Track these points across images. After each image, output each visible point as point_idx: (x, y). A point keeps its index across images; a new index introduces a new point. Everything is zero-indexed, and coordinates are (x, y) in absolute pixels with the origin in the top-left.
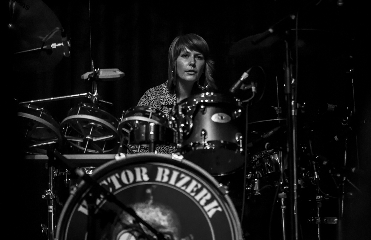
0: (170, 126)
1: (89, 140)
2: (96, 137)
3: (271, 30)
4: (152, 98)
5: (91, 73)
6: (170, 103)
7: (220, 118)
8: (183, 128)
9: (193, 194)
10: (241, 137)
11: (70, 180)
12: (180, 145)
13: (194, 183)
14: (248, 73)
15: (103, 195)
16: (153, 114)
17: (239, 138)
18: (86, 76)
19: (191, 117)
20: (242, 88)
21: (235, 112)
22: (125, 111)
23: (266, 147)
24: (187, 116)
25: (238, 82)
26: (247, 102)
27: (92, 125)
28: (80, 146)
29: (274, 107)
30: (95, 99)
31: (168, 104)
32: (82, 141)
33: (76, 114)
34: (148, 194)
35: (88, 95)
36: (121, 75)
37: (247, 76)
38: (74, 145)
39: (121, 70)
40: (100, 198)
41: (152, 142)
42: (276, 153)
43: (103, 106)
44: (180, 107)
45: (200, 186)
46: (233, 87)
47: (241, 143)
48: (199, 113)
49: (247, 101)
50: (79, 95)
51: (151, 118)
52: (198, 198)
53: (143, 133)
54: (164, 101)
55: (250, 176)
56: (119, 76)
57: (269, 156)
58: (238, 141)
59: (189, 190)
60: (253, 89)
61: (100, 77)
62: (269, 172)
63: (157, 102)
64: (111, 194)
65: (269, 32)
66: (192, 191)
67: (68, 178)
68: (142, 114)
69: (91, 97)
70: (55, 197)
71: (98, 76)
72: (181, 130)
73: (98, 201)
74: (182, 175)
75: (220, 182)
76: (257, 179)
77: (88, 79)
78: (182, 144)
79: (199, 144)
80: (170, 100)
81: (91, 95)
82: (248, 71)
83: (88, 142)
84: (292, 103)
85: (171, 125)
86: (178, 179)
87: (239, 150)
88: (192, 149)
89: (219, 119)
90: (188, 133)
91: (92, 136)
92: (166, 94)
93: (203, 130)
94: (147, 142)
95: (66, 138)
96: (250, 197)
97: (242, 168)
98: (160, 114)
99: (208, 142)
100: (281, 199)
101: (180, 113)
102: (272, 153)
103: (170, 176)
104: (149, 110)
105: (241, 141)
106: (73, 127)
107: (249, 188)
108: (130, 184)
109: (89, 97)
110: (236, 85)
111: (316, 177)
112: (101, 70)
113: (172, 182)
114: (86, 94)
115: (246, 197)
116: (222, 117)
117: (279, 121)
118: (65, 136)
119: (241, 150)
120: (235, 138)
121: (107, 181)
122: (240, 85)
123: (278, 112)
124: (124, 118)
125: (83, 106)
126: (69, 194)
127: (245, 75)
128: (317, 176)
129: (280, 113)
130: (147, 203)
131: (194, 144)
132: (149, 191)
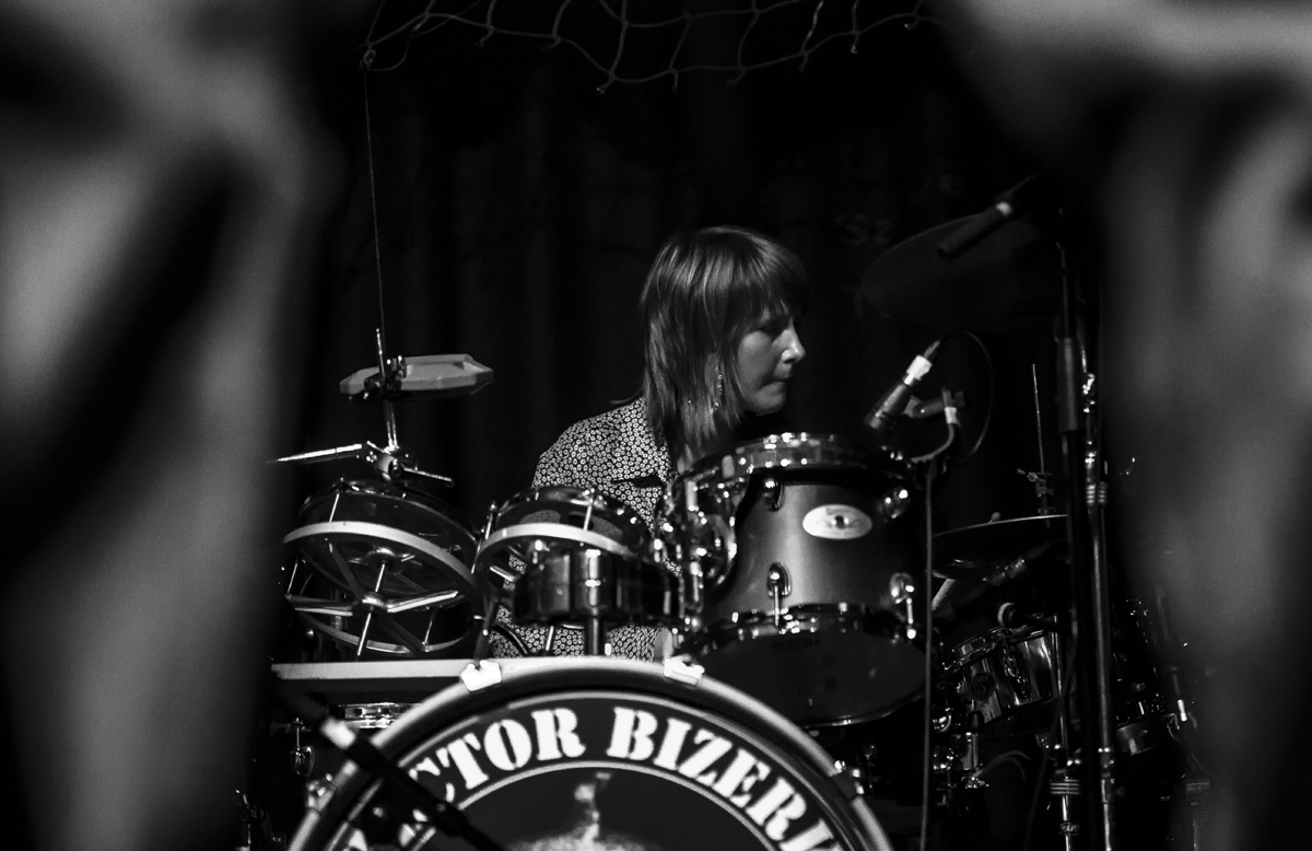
0: (657, 558)
1: (372, 609)
2: (398, 598)
3: (1004, 207)
4: (577, 452)
5: (376, 370)
6: (647, 472)
7: (834, 522)
8: (705, 563)
9: (741, 801)
10: (910, 589)
11: (309, 749)
12: (695, 623)
13: (745, 760)
14: (929, 359)
15: (424, 811)
16: (595, 512)
17: (902, 593)
18: (357, 381)
19: (732, 522)
20: (909, 411)
21: (888, 500)
22: (499, 505)
23: (1000, 618)
24: (718, 519)
25: (898, 390)
26: (928, 462)
27: (383, 556)
28: (343, 630)
29: (1027, 473)
30: (391, 465)
31: (637, 473)
32: (350, 614)
33: (325, 519)
34: (584, 805)
35: (365, 451)
36: (479, 376)
37: (927, 370)
38: (323, 626)
39: (479, 359)
40: (412, 822)
41: (596, 617)
42: (1039, 637)
43: (418, 487)
44: (692, 488)
45: (764, 771)
46: (877, 410)
47: (910, 609)
48: (761, 505)
49: (930, 457)
50: (332, 451)
51: (591, 527)
52: (758, 813)
53: (560, 585)
54: (623, 466)
55: (945, 723)
56: (472, 382)
57: (1015, 644)
58: (898, 601)
59: (726, 786)
60: (950, 414)
61: (403, 388)
62: (1017, 702)
63: (595, 468)
64: (451, 807)
65: (999, 213)
66: (739, 791)
67: (304, 744)
68: (558, 516)
69: (375, 457)
70: (258, 814)
71: (399, 383)
72: (695, 569)
73: (407, 833)
74: (703, 735)
75: (835, 757)
76: (973, 732)
77: (362, 393)
78: (703, 617)
79: (763, 618)
80: (645, 461)
81: (376, 452)
82: (929, 351)
83: (369, 616)
84: (1089, 461)
85: (661, 552)
86: (689, 749)
87: (904, 634)
88: (737, 636)
89: (830, 525)
90: (721, 579)
91: (385, 596)
92: (632, 438)
93: (776, 567)
94: (578, 615)
95: (290, 606)
96: (947, 799)
97: (918, 697)
98: (620, 512)
99: (793, 610)
100: (1058, 799)
101: (692, 507)
102: (1025, 636)
103: (658, 738)
104: (583, 499)
105: (909, 601)
106: (315, 564)
107: (943, 766)
108: (518, 771)
109: (368, 459)
110: (888, 403)
111: (1184, 718)
112: (407, 359)
113: (667, 758)
114: (358, 447)
115: (935, 796)
116: (840, 520)
117: (1048, 523)
118: (289, 597)
119: (912, 634)
120: (887, 590)
121: (437, 762)
122: (902, 402)
123: (1041, 492)
124: (494, 529)
125: (348, 491)
126: (302, 812)
127: (919, 367)
128: (1187, 716)
129: (1048, 495)
130: (580, 836)
131: (745, 617)
132: (585, 793)
